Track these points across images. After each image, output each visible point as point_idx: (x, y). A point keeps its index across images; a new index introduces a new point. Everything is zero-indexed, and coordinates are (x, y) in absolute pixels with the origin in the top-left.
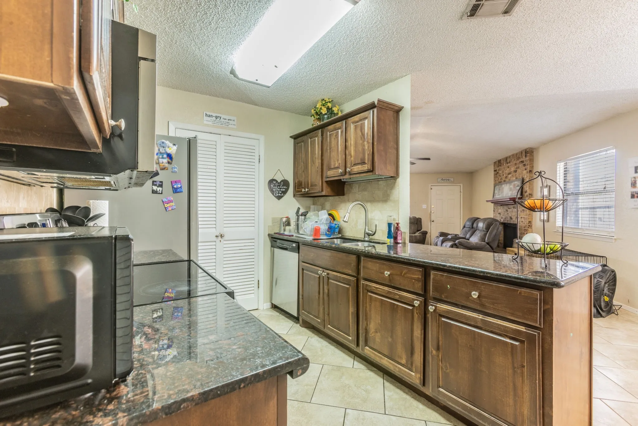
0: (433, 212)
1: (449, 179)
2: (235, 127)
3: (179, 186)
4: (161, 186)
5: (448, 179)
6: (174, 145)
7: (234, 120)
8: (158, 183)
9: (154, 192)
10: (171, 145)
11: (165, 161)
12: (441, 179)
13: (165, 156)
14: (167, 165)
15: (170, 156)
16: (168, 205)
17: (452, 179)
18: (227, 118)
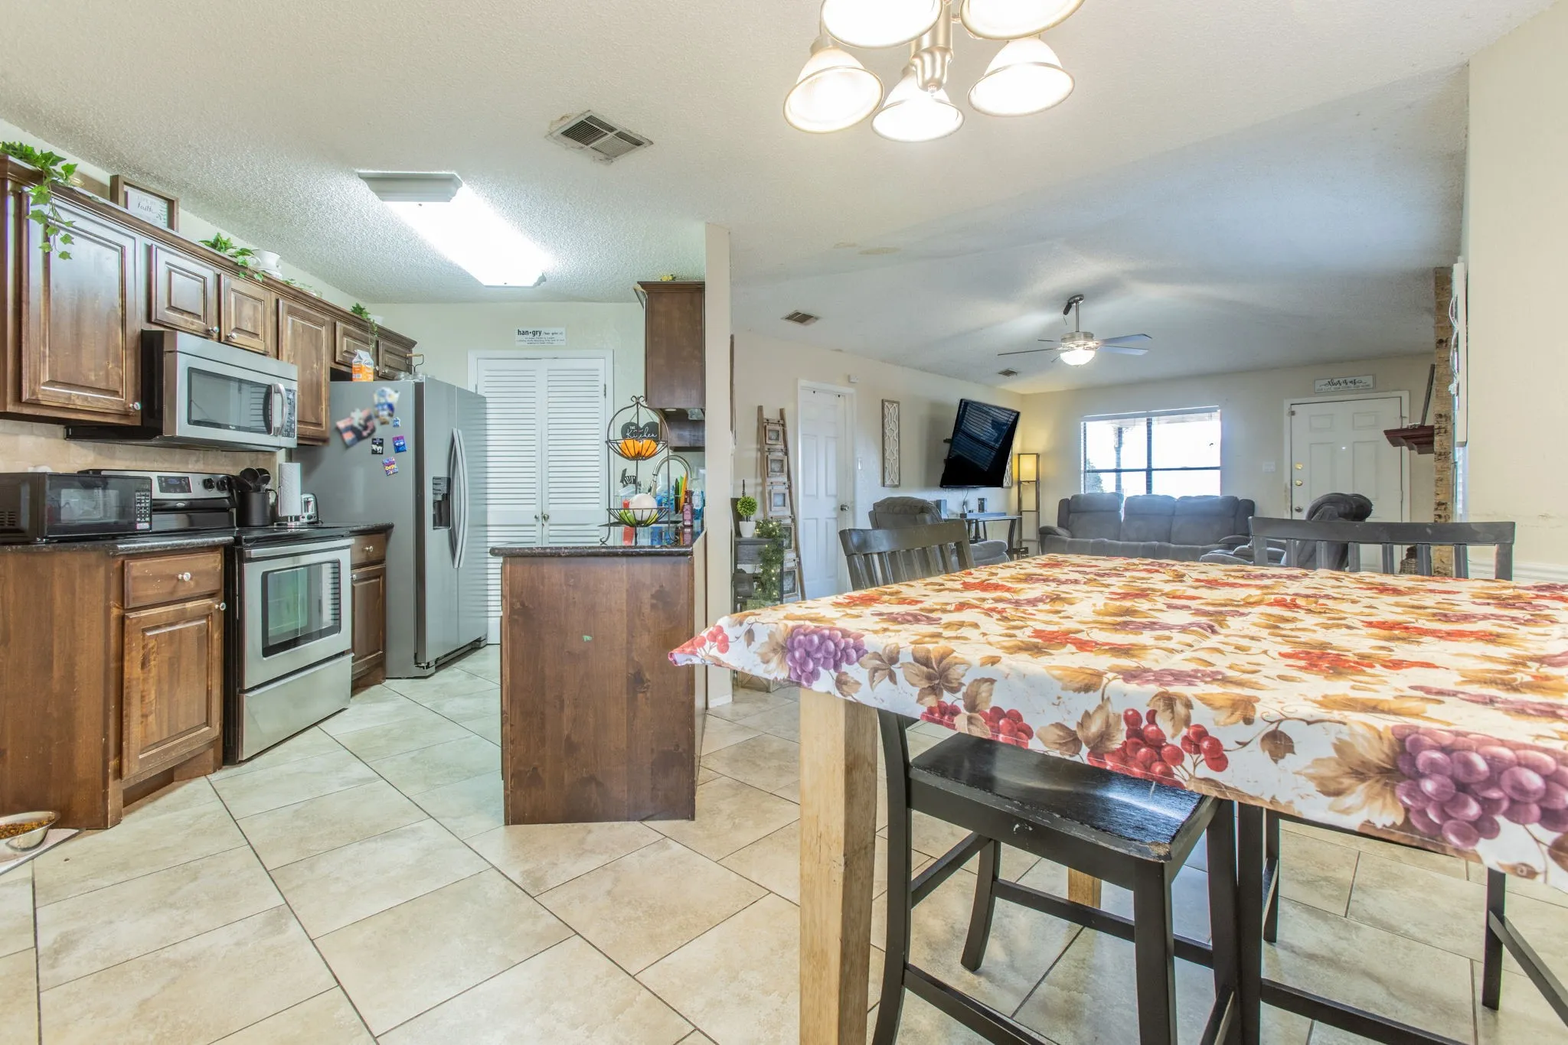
0: (1299, 482)
1: (1357, 379)
2: (563, 343)
3: (402, 443)
4: (381, 444)
5: (1352, 379)
6: (396, 392)
7: (561, 333)
8: (378, 442)
9: (374, 452)
10: (392, 392)
11: (386, 413)
12: (1326, 381)
13: (386, 407)
14: (388, 418)
15: (391, 407)
16: (389, 468)
17: (1369, 380)
18: (551, 332)
